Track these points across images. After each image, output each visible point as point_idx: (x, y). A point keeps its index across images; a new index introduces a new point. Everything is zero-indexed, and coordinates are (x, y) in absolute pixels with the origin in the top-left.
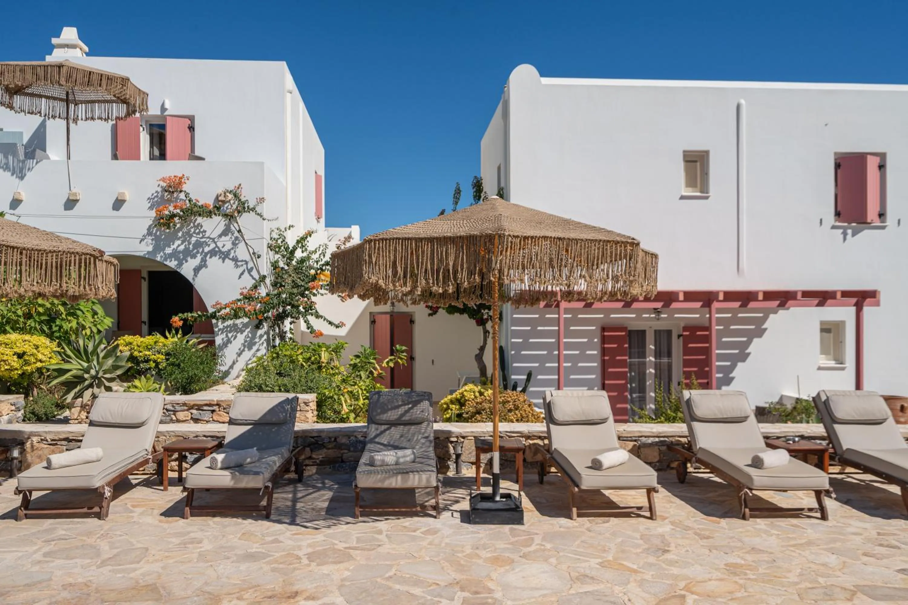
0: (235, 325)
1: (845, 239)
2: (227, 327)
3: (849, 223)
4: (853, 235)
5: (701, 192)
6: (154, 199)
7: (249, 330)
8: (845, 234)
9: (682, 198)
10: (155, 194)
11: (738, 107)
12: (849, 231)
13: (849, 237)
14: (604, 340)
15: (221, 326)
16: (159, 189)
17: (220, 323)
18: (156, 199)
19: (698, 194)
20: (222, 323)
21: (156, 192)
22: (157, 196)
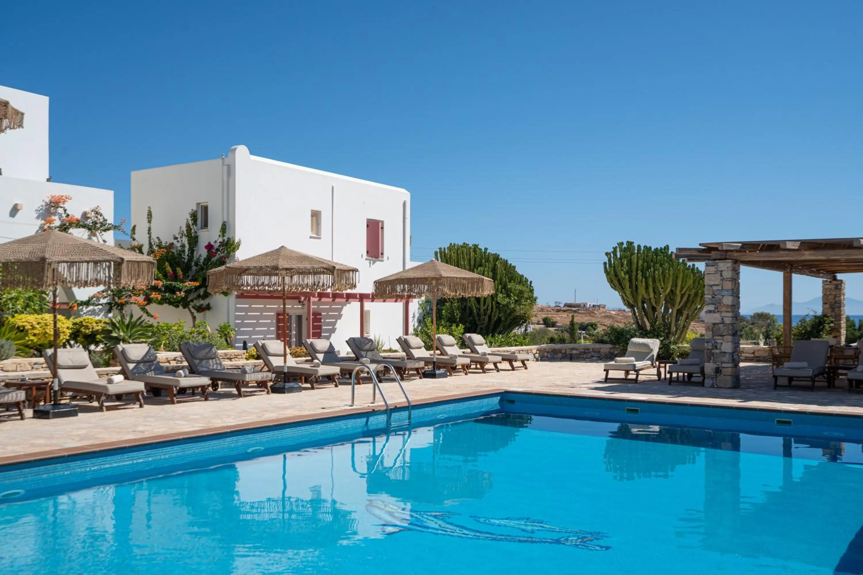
0: (94, 310)
1: (370, 266)
2: (89, 311)
3: (372, 257)
4: (373, 264)
5: (317, 235)
6: (40, 211)
7: (103, 313)
8: (370, 263)
9: (311, 237)
10: (41, 207)
11: (333, 188)
12: (372, 262)
13: (372, 264)
14: (278, 321)
15: (85, 310)
16: (44, 204)
17: (84, 308)
18: (41, 211)
19: (315, 236)
20: (86, 308)
21: (42, 206)
22: (42, 209)
